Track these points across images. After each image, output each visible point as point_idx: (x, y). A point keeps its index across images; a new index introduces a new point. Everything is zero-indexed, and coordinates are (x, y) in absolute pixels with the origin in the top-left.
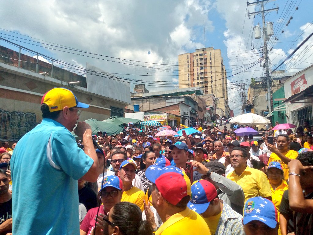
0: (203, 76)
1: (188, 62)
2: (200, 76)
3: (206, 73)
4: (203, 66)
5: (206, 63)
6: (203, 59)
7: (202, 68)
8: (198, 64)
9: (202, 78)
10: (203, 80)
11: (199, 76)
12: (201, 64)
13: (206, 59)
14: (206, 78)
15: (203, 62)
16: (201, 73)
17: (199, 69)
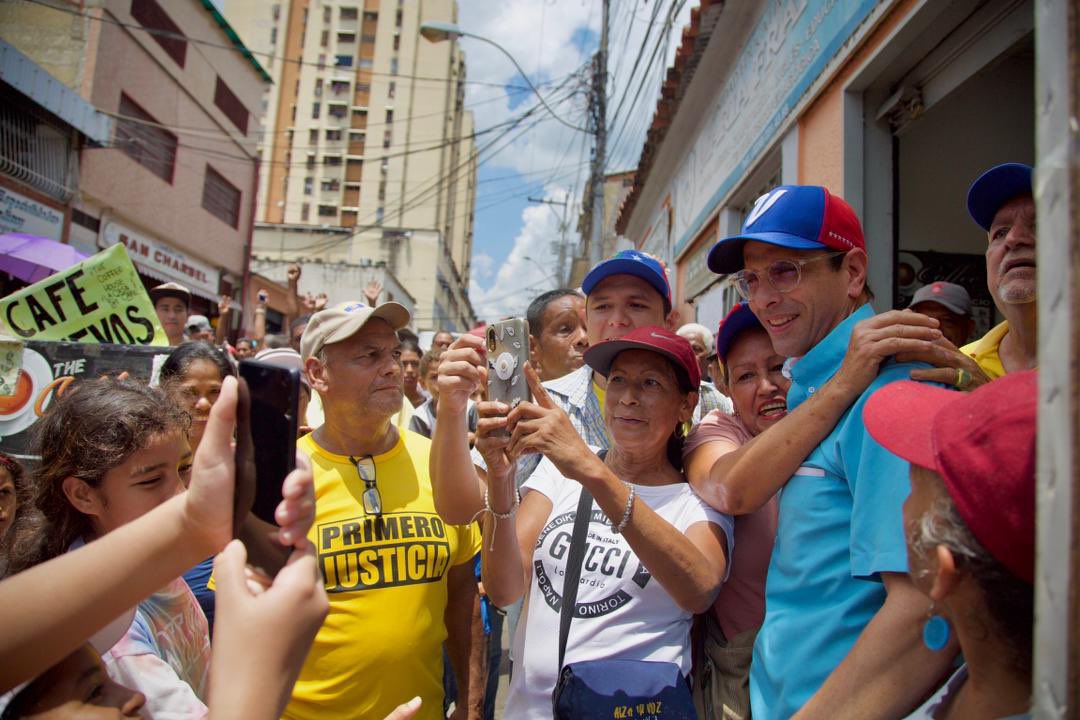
0: (346, 99)
1: (277, 17)
2: (329, 99)
3: (363, 89)
4: (350, 49)
5: (369, 40)
6: (360, 15)
7: (344, 62)
8: (326, 36)
9: (337, 111)
10: (345, 125)
11: (325, 95)
12: (345, 38)
13: (374, 16)
14: (358, 117)
15: (354, 27)
16: (339, 86)
17: (331, 60)
